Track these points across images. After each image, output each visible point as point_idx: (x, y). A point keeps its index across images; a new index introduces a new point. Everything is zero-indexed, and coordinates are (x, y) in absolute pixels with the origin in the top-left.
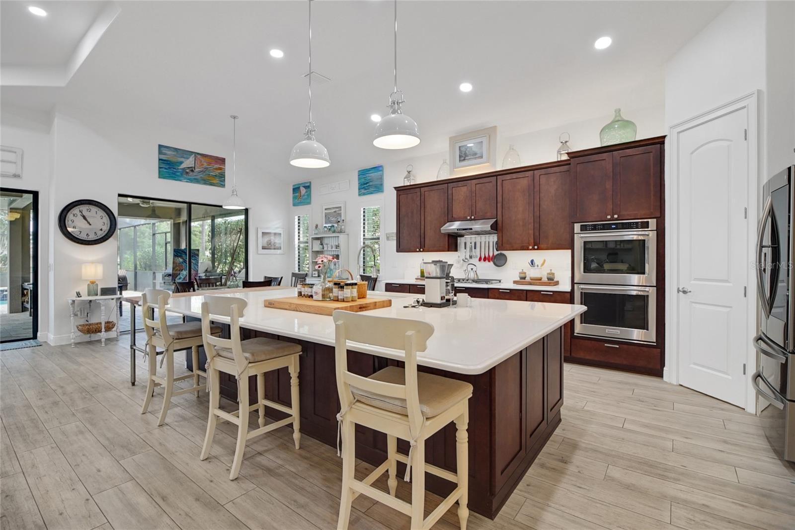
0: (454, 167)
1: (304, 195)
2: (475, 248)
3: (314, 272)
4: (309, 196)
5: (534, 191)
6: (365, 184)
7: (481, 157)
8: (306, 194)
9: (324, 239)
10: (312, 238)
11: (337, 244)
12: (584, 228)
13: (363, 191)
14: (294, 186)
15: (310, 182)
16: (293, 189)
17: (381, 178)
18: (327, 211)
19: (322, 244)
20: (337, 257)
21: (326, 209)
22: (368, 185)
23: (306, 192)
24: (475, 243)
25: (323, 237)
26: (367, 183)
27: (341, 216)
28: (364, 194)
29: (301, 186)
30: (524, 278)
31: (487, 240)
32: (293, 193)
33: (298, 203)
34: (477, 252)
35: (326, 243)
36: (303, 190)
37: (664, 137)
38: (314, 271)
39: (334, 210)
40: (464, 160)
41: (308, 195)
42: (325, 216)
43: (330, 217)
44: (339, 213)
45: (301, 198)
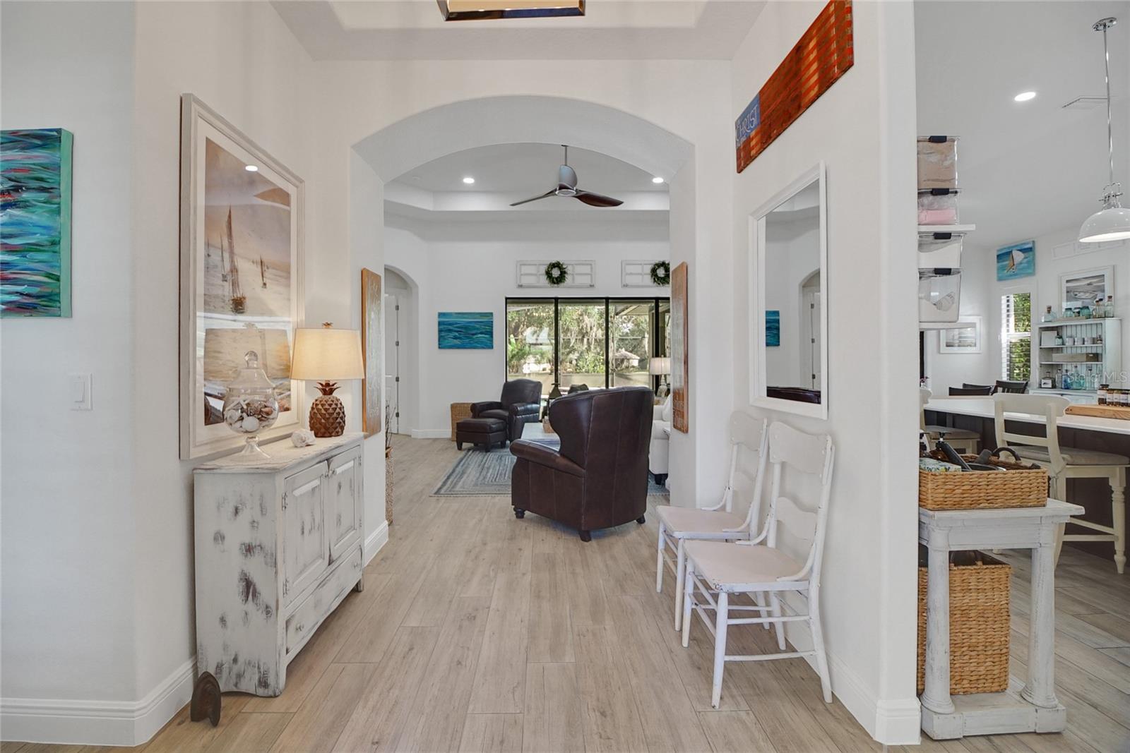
1: (1021, 263)
3: (1043, 381)
4: (1031, 262)
8: (1025, 260)
9: (1065, 329)
10: (1040, 328)
11: (1094, 336)
14: (998, 251)
15: (1034, 242)
16: (998, 256)
18: (1071, 284)
19: (1061, 337)
20: (1096, 357)
21: (1068, 281)
23: (1025, 258)
25: (1061, 326)
27: (1104, 291)
29: (1015, 249)
32: (998, 262)
33: (1011, 275)
35: (1069, 334)
36: (1018, 256)
38: (1044, 379)
39: (1088, 282)
41: (1028, 262)
42: (1068, 292)
43: (1080, 292)
44: (1099, 286)
45: (1014, 267)
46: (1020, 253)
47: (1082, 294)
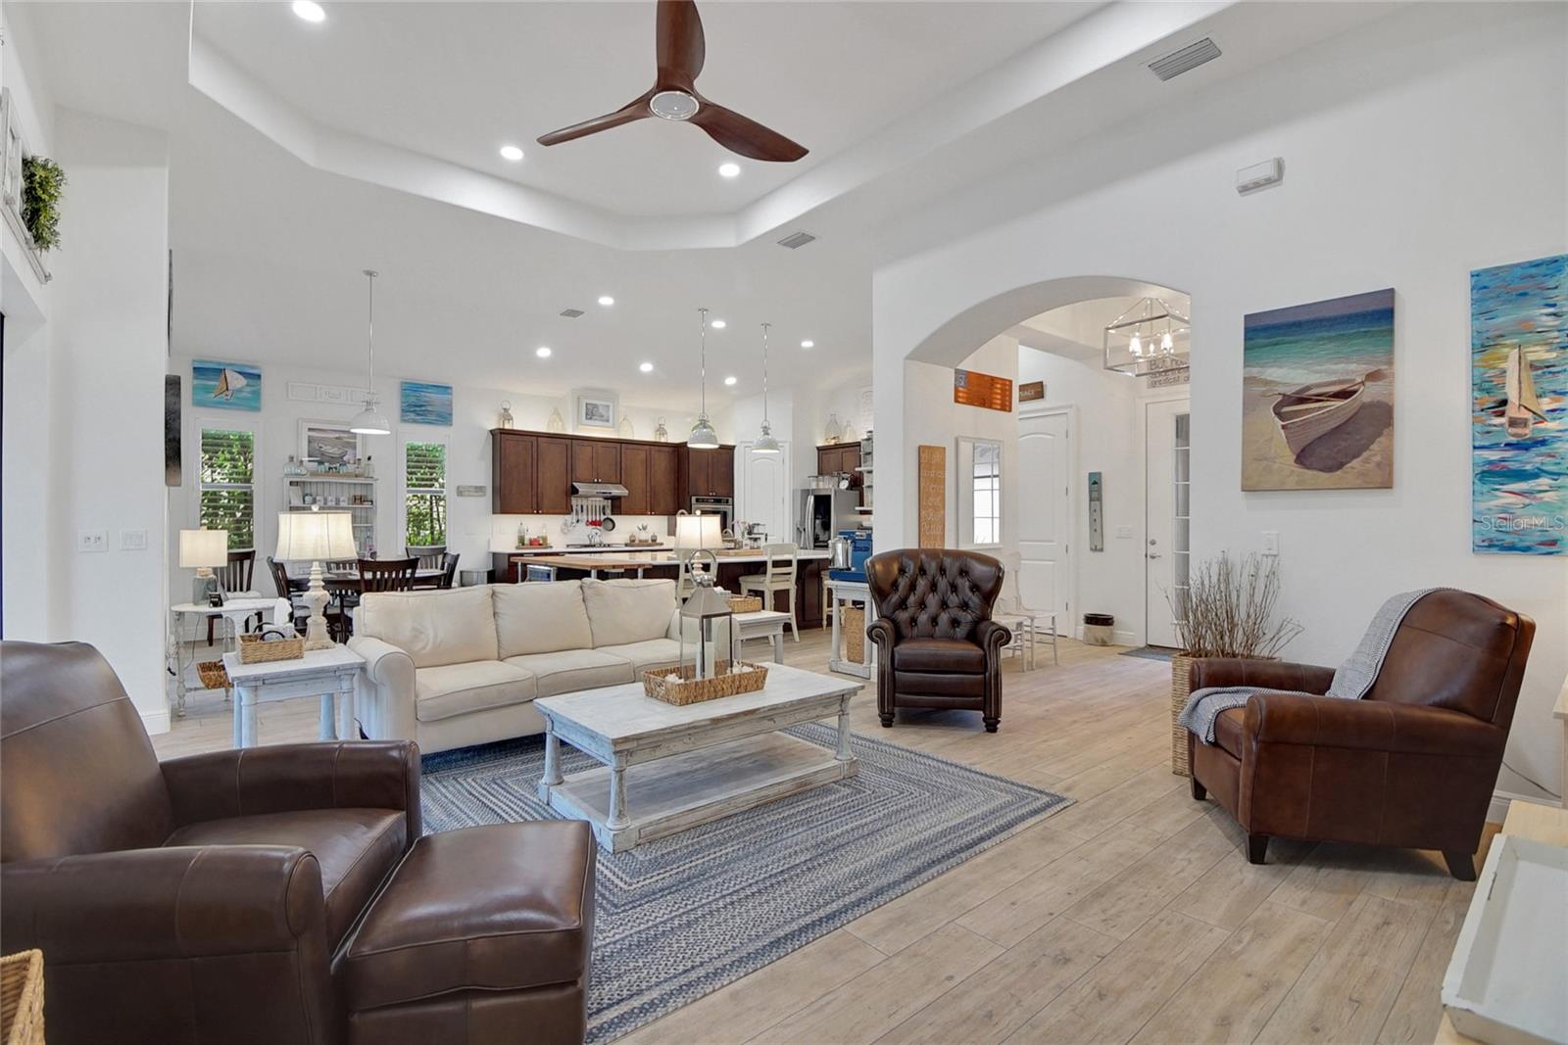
0: (579, 422)
1: (240, 390)
2: (582, 511)
4: (257, 394)
5: (648, 464)
6: (416, 406)
7: (608, 421)
8: (249, 389)
9: (317, 484)
10: (291, 481)
12: (697, 500)
13: (412, 416)
15: (260, 367)
17: (450, 405)
18: (312, 434)
21: (310, 429)
22: (423, 408)
23: (247, 385)
24: (582, 507)
26: (421, 406)
27: (355, 448)
28: (415, 421)
29: (230, 368)
30: (634, 541)
31: (594, 503)
34: (584, 517)
36: (236, 381)
37: (734, 447)
39: (337, 435)
40: (591, 418)
41: (254, 392)
42: (309, 442)
43: (326, 445)
44: (348, 443)
45: (230, 393)
46: (240, 377)
47: (329, 447)
